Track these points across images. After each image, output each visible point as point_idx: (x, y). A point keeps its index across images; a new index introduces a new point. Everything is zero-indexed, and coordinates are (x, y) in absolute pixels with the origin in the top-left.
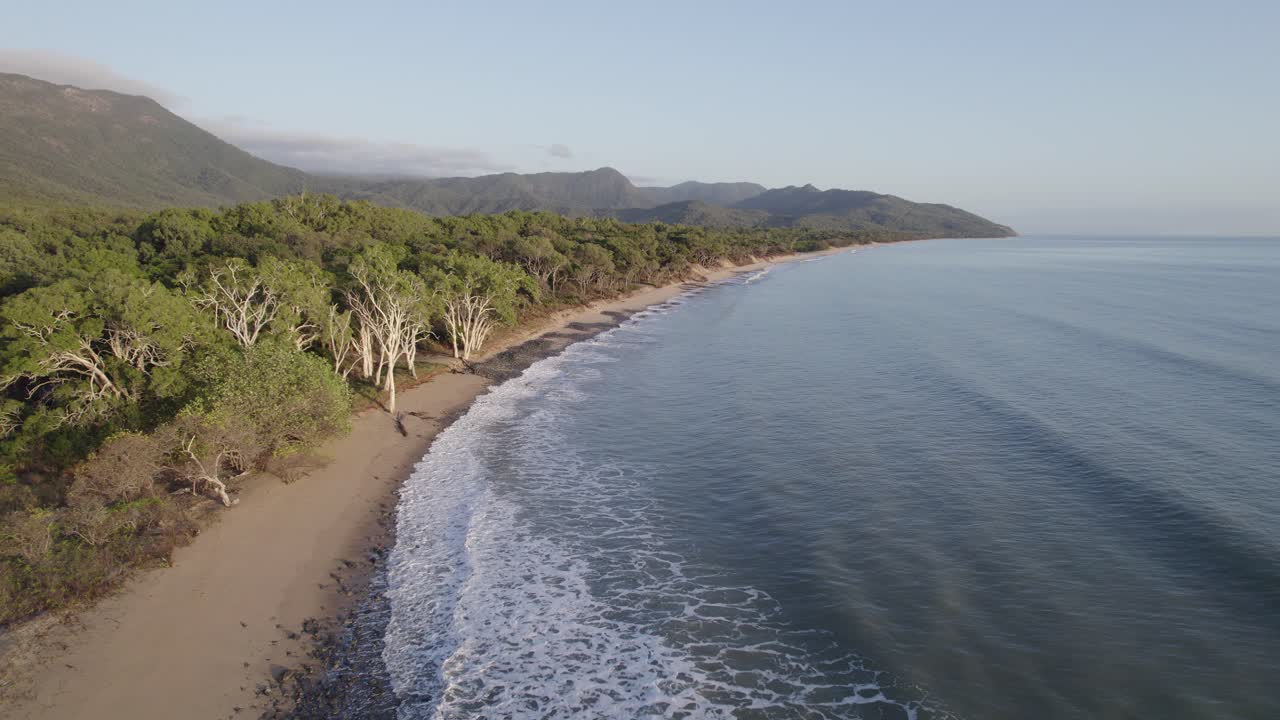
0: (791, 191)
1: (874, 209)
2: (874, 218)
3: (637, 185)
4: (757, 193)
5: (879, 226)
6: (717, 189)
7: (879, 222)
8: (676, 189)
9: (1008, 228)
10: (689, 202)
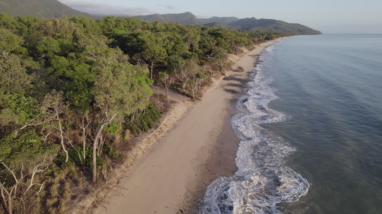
0: (248, 19)
1: (275, 25)
2: (275, 28)
3: (198, 18)
4: (236, 20)
5: (277, 30)
6: (224, 19)
7: (277, 29)
8: (210, 19)
9: (320, 32)
10: (214, 23)
